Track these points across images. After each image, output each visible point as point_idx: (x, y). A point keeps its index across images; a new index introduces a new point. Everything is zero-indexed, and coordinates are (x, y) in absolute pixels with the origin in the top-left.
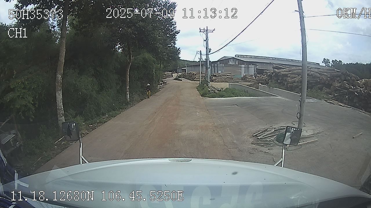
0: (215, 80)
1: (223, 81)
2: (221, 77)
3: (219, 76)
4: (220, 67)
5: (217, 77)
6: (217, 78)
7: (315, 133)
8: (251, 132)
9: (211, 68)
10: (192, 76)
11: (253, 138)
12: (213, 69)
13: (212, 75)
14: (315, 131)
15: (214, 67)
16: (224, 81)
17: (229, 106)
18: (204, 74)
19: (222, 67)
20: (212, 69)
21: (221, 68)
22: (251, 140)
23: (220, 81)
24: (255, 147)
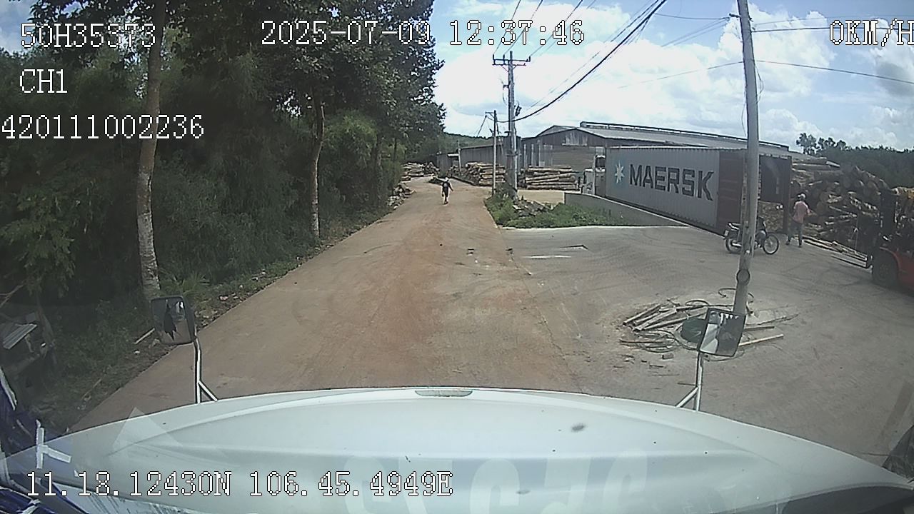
0: (530, 184)
1: (550, 186)
2: (546, 177)
3: (541, 174)
4: (543, 152)
5: (536, 176)
6: (536, 178)
7: (777, 318)
8: (619, 315)
9: (520, 154)
10: (472, 174)
11: (624, 328)
12: (526, 157)
13: (522, 172)
14: (777, 313)
15: (529, 151)
16: (554, 186)
17: (566, 249)
18: (504, 168)
19: (549, 151)
20: (522, 156)
21: (545, 154)
22: (620, 334)
23: (543, 187)
24: (629, 352)
